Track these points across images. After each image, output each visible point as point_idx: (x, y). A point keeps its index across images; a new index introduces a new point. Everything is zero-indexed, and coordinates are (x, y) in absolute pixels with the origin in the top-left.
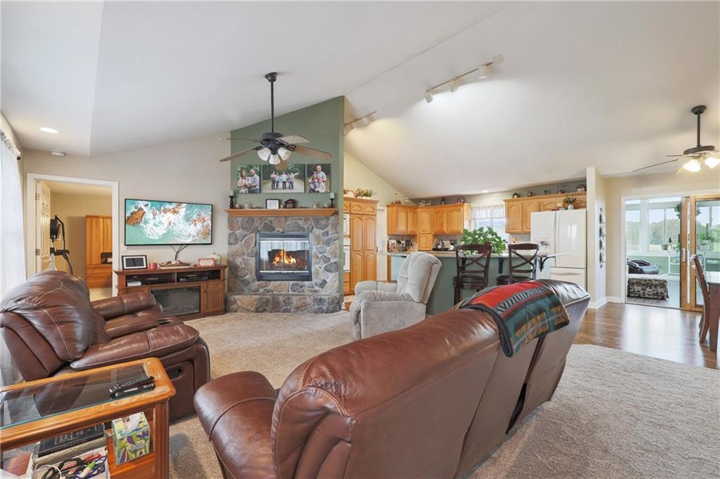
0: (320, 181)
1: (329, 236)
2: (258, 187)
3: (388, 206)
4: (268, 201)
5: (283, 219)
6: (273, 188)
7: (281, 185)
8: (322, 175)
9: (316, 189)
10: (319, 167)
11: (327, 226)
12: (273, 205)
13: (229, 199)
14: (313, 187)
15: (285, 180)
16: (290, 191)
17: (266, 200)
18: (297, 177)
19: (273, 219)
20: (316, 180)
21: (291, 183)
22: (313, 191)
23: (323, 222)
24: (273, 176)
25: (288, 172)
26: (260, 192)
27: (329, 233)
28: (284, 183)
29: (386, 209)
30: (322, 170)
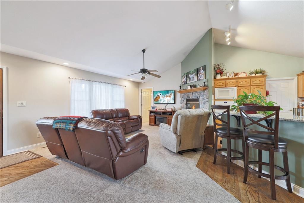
0: (202, 74)
1: (205, 100)
2: (186, 82)
3: (298, 75)
4: (188, 86)
5: (192, 93)
6: (189, 81)
7: (191, 79)
8: (202, 71)
9: (201, 79)
10: (201, 68)
11: (204, 95)
12: (189, 88)
13: (180, 87)
14: (199, 78)
15: (192, 77)
16: (193, 81)
17: (187, 86)
18: (195, 75)
19: (189, 93)
20: (200, 74)
21: (194, 78)
22: (200, 80)
23: (202, 94)
24: (189, 76)
25: (193, 73)
26: (187, 83)
27: (205, 99)
28: (192, 78)
29: (296, 78)
30: (202, 69)
